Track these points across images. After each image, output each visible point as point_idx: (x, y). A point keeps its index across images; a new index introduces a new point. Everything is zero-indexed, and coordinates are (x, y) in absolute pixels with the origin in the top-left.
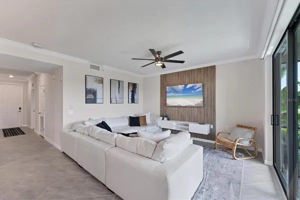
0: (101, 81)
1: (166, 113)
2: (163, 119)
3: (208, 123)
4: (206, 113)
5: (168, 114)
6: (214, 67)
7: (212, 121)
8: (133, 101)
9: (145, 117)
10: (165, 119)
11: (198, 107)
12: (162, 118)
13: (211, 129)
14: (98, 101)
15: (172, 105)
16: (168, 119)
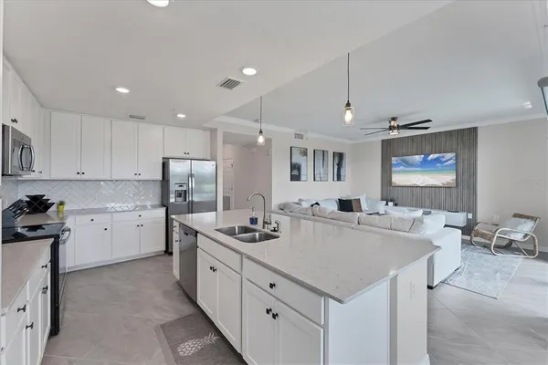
0: (305, 153)
1: (391, 195)
2: (387, 204)
3: (463, 211)
4: (461, 196)
5: (395, 198)
6: (475, 129)
7: (472, 208)
8: (339, 178)
9: (358, 200)
10: (391, 204)
11: (447, 188)
12: (385, 202)
13: (468, 220)
14: (303, 178)
15: (402, 184)
16: (396, 205)
